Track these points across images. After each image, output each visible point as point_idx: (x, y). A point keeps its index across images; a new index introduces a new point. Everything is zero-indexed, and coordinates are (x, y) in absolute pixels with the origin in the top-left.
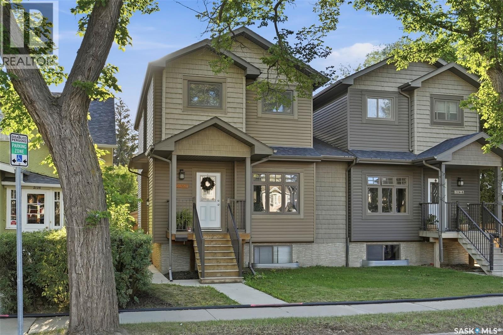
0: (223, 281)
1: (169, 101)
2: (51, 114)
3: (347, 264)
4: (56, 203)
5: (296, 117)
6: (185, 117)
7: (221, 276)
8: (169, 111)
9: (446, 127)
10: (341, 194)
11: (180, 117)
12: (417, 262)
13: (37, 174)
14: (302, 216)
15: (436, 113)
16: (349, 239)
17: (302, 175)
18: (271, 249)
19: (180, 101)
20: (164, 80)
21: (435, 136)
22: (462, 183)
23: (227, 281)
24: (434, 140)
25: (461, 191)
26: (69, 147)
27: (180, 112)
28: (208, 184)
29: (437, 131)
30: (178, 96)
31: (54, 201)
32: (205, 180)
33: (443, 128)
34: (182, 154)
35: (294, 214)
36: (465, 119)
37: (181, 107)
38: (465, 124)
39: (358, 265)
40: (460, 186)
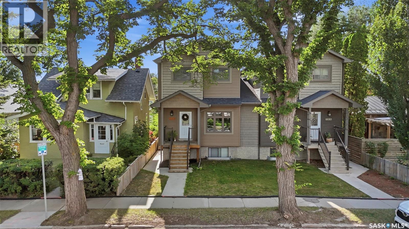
0: (179, 171)
1: (164, 78)
2: (56, 133)
3: (259, 158)
4: (111, 130)
5: (231, 82)
6: (172, 86)
7: (179, 168)
8: (164, 83)
9: (320, 83)
10: (255, 121)
11: (170, 86)
12: (300, 158)
13: (106, 114)
14: (233, 133)
15: (314, 75)
16: (260, 145)
17: (233, 113)
18: (217, 149)
19: (170, 78)
20: (162, 68)
21: (313, 89)
22: (330, 115)
23: (181, 171)
24: (312, 91)
25: (330, 119)
26: (63, 145)
27: (170, 83)
28: (185, 117)
29: (314, 86)
30: (169, 75)
31: (110, 129)
32: (184, 115)
33: (318, 84)
34: (166, 107)
35: (228, 132)
36: (333, 78)
37: (170, 81)
38: (332, 81)
39: (265, 159)
40: (329, 116)
